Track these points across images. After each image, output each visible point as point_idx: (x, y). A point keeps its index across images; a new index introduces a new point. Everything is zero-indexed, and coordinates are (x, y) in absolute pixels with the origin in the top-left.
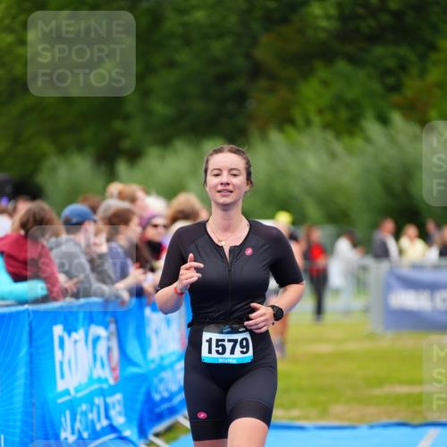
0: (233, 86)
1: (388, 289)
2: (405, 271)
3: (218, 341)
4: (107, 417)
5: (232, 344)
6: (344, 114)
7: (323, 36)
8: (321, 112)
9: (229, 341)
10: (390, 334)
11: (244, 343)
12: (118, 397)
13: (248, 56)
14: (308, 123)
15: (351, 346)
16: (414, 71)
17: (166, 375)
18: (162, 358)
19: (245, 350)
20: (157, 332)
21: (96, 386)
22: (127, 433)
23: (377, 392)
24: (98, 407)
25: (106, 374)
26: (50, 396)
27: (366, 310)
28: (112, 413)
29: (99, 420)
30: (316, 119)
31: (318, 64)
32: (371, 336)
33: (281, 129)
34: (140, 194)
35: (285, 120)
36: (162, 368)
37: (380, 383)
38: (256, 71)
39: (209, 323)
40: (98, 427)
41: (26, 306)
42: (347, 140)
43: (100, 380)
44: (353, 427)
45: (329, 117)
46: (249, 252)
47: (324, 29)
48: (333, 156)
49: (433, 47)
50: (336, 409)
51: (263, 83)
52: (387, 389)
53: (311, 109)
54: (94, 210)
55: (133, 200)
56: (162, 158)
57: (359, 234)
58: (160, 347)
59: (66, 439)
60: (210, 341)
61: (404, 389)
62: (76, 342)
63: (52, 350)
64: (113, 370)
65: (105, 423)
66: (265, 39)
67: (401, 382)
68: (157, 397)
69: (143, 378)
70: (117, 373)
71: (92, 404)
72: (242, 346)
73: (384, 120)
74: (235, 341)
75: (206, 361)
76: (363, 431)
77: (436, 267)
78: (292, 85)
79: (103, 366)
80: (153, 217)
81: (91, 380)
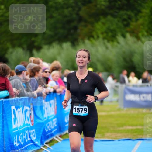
0: (73, 24)
1: (125, 94)
2: (131, 88)
3: (77, 108)
4: (30, 137)
5: (81, 109)
6: (110, 34)
7: (103, 7)
8: (102, 33)
9: (81, 108)
10: (125, 109)
11: (85, 109)
12: (34, 130)
13: (78, 14)
14: (98, 37)
15: (113, 113)
16: (134, 19)
17: (50, 123)
18: (48, 117)
19: (85, 111)
20: (47, 109)
21: (26, 127)
22: (36, 143)
23: (121, 128)
24: (27, 134)
25: (30, 122)
26: (10, 130)
27: (118, 101)
28: (31, 136)
29: (27, 138)
30: (101, 36)
31: (101, 17)
32: (119, 110)
33: (89, 39)
34: (41, 61)
35: (90, 36)
36: (48, 121)
37: (122, 125)
38: (80, 19)
39: (75, 103)
40: (27, 141)
41: (2, 100)
42: (111, 43)
43: (27, 125)
44: (113, 141)
45: (105, 35)
46: (86, 81)
47: (103, 5)
48: (107, 48)
49: (140, 12)
50: (107, 134)
51: (83, 24)
52: (124, 128)
53: (99, 32)
54: (26, 66)
55: (38, 63)
56: (49, 49)
57: (115, 75)
58: (48, 114)
59: (16, 145)
60: (75, 108)
61: (130, 128)
62: (19, 112)
63: (11, 114)
64: (32, 121)
65: (29, 139)
66: (83, 8)
67: (129, 125)
68: (47, 130)
69: (43, 124)
70: (33, 122)
71: (25, 133)
72: (85, 110)
73: (124, 36)
74: (82, 109)
75: (74, 114)
76: (116, 142)
77: (141, 86)
78: (92, 24)
79: (28, 120)
80: (46, 69)
81: (24, 125)
